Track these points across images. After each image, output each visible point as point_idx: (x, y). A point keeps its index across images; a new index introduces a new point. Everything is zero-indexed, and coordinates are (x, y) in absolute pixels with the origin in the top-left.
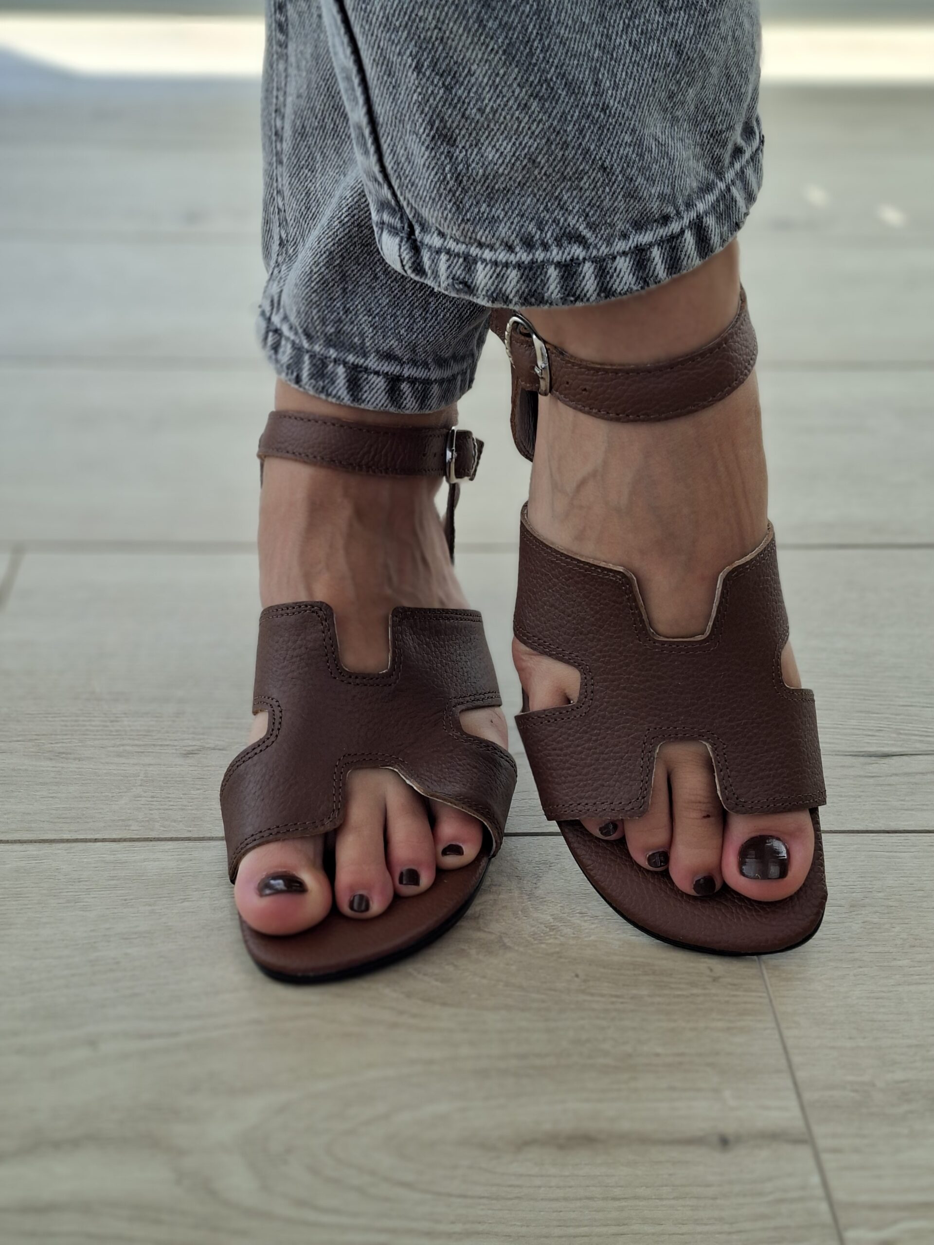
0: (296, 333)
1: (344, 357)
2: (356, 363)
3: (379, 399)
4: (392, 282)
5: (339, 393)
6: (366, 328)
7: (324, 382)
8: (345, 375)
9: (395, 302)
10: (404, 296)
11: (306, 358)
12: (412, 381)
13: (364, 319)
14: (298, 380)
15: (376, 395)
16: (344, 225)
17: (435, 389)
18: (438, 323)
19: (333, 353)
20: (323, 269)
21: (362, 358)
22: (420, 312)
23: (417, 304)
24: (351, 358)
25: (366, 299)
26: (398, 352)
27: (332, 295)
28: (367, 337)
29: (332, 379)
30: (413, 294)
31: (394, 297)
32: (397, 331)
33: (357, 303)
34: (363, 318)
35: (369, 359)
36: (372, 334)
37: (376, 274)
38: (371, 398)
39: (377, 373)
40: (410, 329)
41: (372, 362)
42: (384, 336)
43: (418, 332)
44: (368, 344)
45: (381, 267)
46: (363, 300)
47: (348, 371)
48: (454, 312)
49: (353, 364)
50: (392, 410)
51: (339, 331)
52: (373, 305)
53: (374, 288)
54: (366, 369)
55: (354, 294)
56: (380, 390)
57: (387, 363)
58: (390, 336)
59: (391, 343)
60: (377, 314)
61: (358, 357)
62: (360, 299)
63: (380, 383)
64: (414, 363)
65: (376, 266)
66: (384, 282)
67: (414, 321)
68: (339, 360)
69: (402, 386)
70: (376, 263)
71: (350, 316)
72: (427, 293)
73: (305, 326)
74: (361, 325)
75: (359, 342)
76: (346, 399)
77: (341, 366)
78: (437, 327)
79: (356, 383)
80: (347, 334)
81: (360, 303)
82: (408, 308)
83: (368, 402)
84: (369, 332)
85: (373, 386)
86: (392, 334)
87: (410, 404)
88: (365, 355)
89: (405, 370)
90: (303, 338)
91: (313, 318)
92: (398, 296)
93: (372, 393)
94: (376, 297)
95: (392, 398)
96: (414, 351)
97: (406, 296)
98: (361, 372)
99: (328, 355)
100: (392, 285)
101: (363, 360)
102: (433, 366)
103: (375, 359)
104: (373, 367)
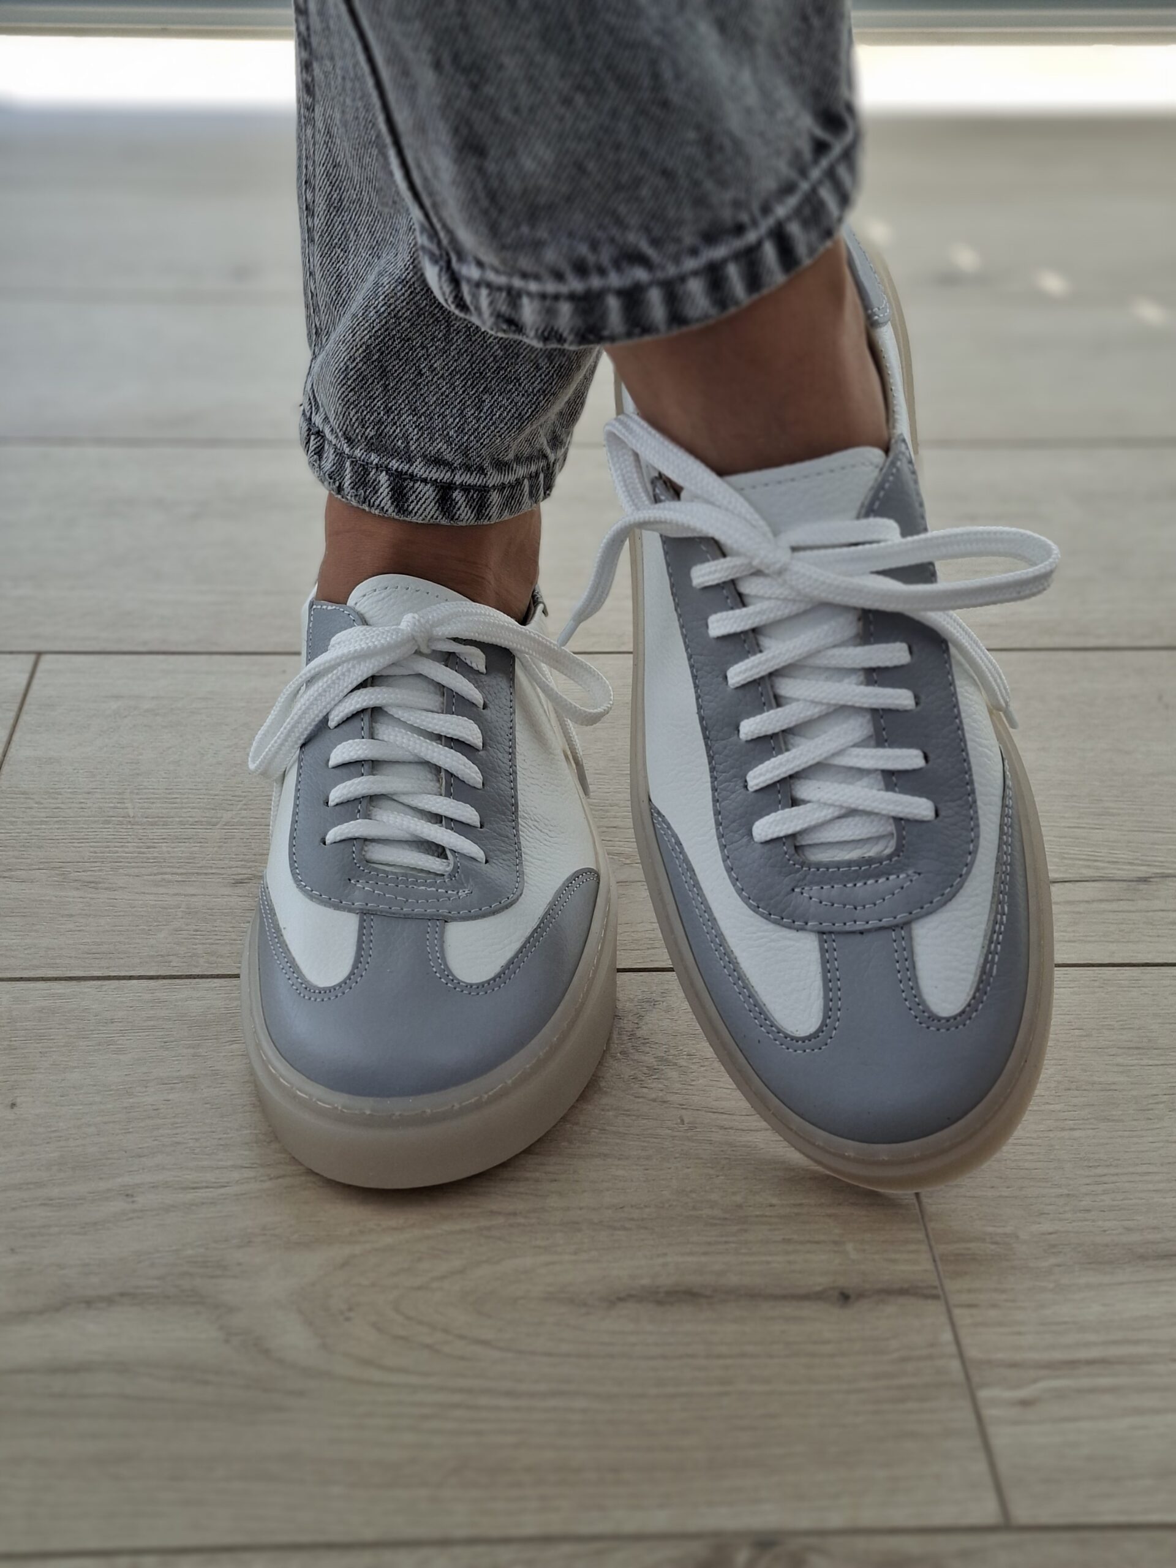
0: (337, 437)
1: (386, 463)
3: (427, 511)
4: (438, 379)
5: (382, 505)
6: (411, 429)
7: (365, 492)
9: (443, 400)
11: (348, 464)
12: (466, 488)
14: (340, 490)
15: (424, 506)
17: (495, 497)
18: (493, 424)
21: (407, 463)
22: (472, 411)
23: (469, 403)
24: (394, 464)
25: (411, 397)
26: (448, 457)
27: (371, 394)
29: (374, 488)
30: (464, 392)
31: (442, 395)
32: (446, 432)
33: (400, 402)
34: (407, 419)
35: (414, 465)
36: (418, 436)
37: (421, 370)
38: (418, 509)
39: (425, 481)
40: (461, 430)
41: (418, 468)
42: (431, 438)
43: (470, 433)
44: (414, 447)
45: (426, 363)
46: (407, 398)
48: (513, 411)
49: (396, 471)
50: (444, 522)
51: (381, 434)
52: (418, 404)
53: (420, 384)
54: (413, 477)
55: (397, 391)
56: (429, 500)
57: (435, 469)
58: (437, 438)
59: (439, 447)
60: (422, 414)
61: (402, 462)
62: (404, 397)
63: (428, 492)
64: (468, 468)
66: (430, 379)
67: (465, 421)
68: (381, 467)
69: (454, 495)
71: (392, 417)
72: (481, 390)
73: (344, 429)
74: (404, 426)
75: (403, 446)
76: (390, 511)
78: (492, 428)
79: (401, 492)
80: (390, 436)
81: (403, 401)
82: (458, 407)
83: (416, 513)
84: (414, 434)
85: (420, 496)
86: (440, 435)
87: (465, 514)
88: (410, 461)
89: (457, 477)
90: (344, 442)
91: (351, 419)
93: (420, 504)
94: (422, 395)
95: (443, 508)
96: (466, 454)
98: (405, 479)
99: (369, 461)
101: (408, 465)
102: (490, 470)
103: (422, 464)
104: (421, 473)
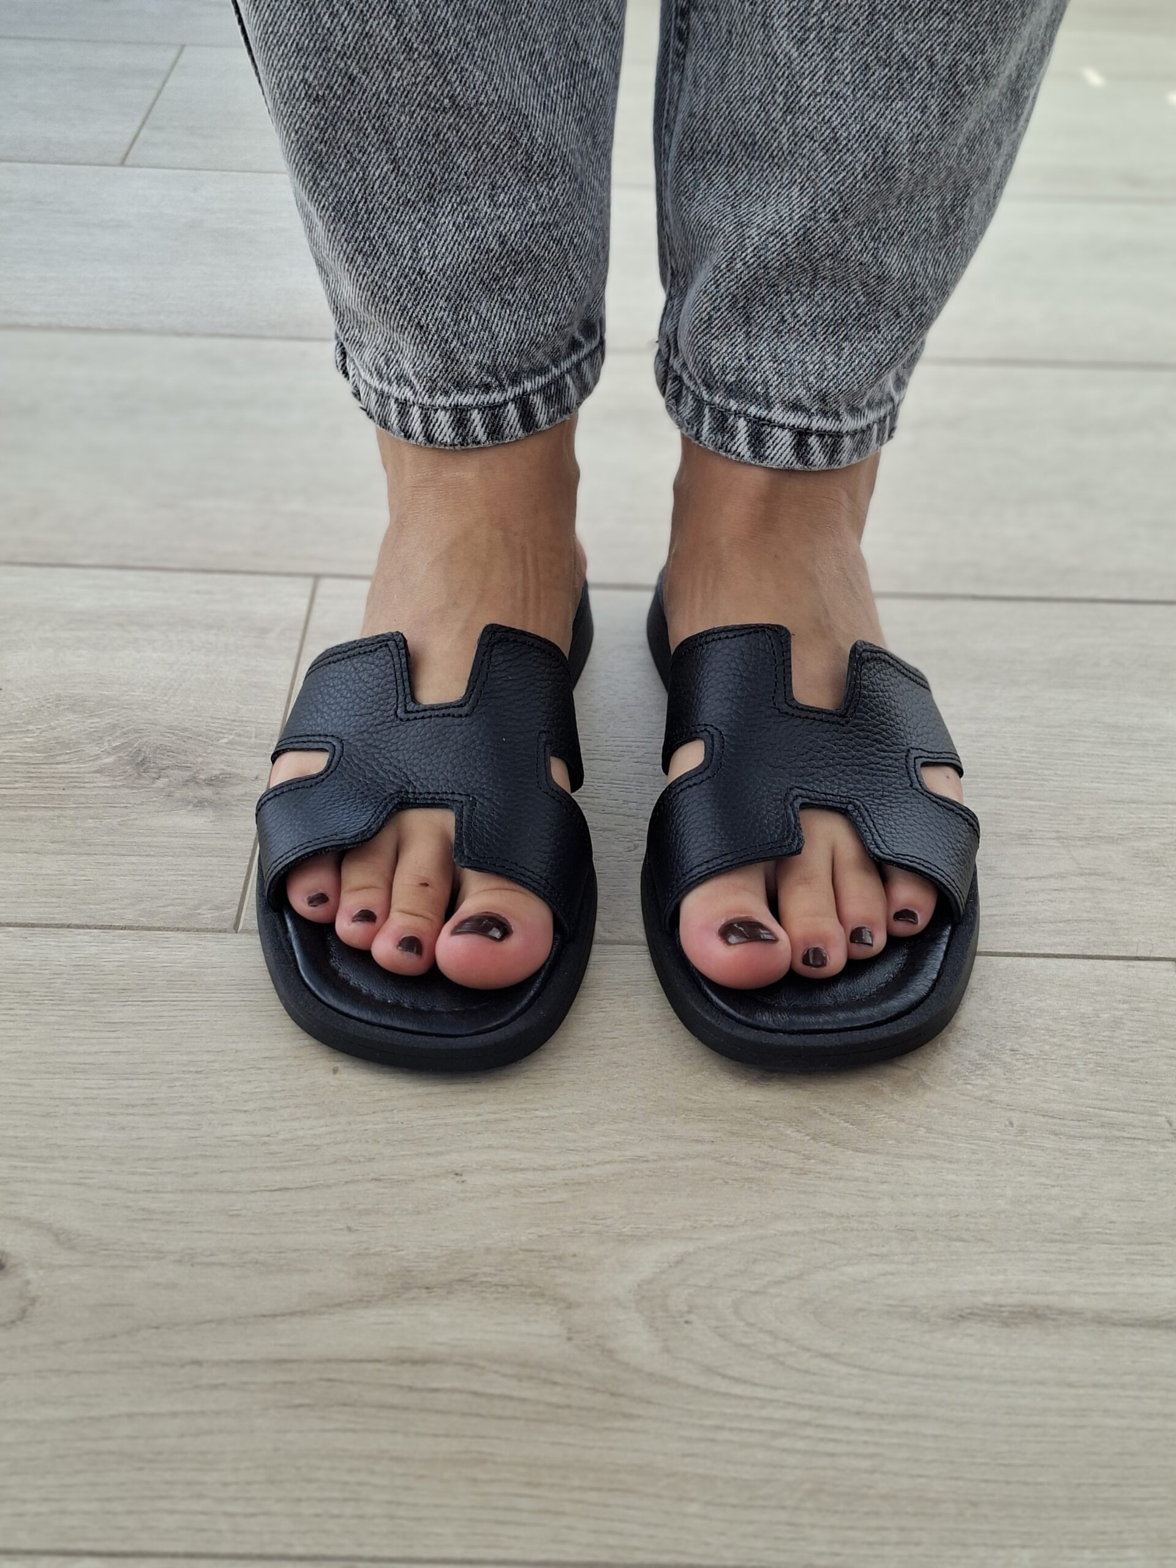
0: (696, 383)
1: (744, 409)
2: (758, 415)
3: (783, 456)
4: (801, 326)
5: (739, 451)
6: (771, 376)
7: (723, 437)
8: (746, 428)
9: (803, 347)
10: (814, 341)
11: (707, 410)
12: (821, 434)
13: (767, 367)
14: (698, 435)
15: (780, 451)
16: (748, 267)
17: (847, 442)
18: (852, 370)
19: (733, 405)
20: (725, 314)
21: (766, 409)
22: (832, 359)
23: (828, 350)
24: (753, 410)
25: (771, 345)
26: (806, 403)
27: (733, 340)
28: (771, 385)
29: (732, 434)
30: (824, 339)
31: (803, 342)
32: (805, 379)
33: (760, 349)
34: (767, 365)
35: (773, 411)
36: (777, 383)
37: (783, 317)
38: (775, 455)
39: (782, 427)
40: (820, 376)
41: (778, 414)
42: (790, 384)
43: (829, 379)
44: (772, 394)
45: (789, 309)
46: (768, 345)
47: (750, 425)
48: (872, 358)
49: (754, 416)
50: (798, 466)
51: (741, 380)
52: (779, 350)
53: (781, 331)
54: (770, 423)
55: (759, 338)
56: (786, 446)
57: (793, 414)
59: (798, 393)
60: (783, 361)
61: (760, 408)
62: (765, 344)
63: (785, 438)
64: (824, 414)
65: (783, 308)
66: (792, 325)
67: (825, 368)
68: (740, 413)
69: (810, 441)
70: (783, 305)
71: (752, 363)
72: (841, 337)
73: (703, 376)
74: (764, 372)
75: (762, 392)
76: (745, 458)
77: (742, 419)
78: (852, 374)
79: (758, 438)
80: (749, 383)
81: (765, 348)
82: (818, 354)
83: (772, 459)
84: (774, 380)
85: (777, 441)
86: (799, 382)
87: (818, 458)
88: (769, 406)
89: (814, 422)
90: (703, 388)
91: (711, 367)
92: (807, 340)
93: (776, 449)
94: (782, 342)
95: (798, 454)
96: (823, 400)
97: (817, 340)
98: (764, 425)
99: (728, 407)
100: (801, 329)
101: (766, 412)
102: (846, 417)
103: (780, 410)
104: (778, 419)
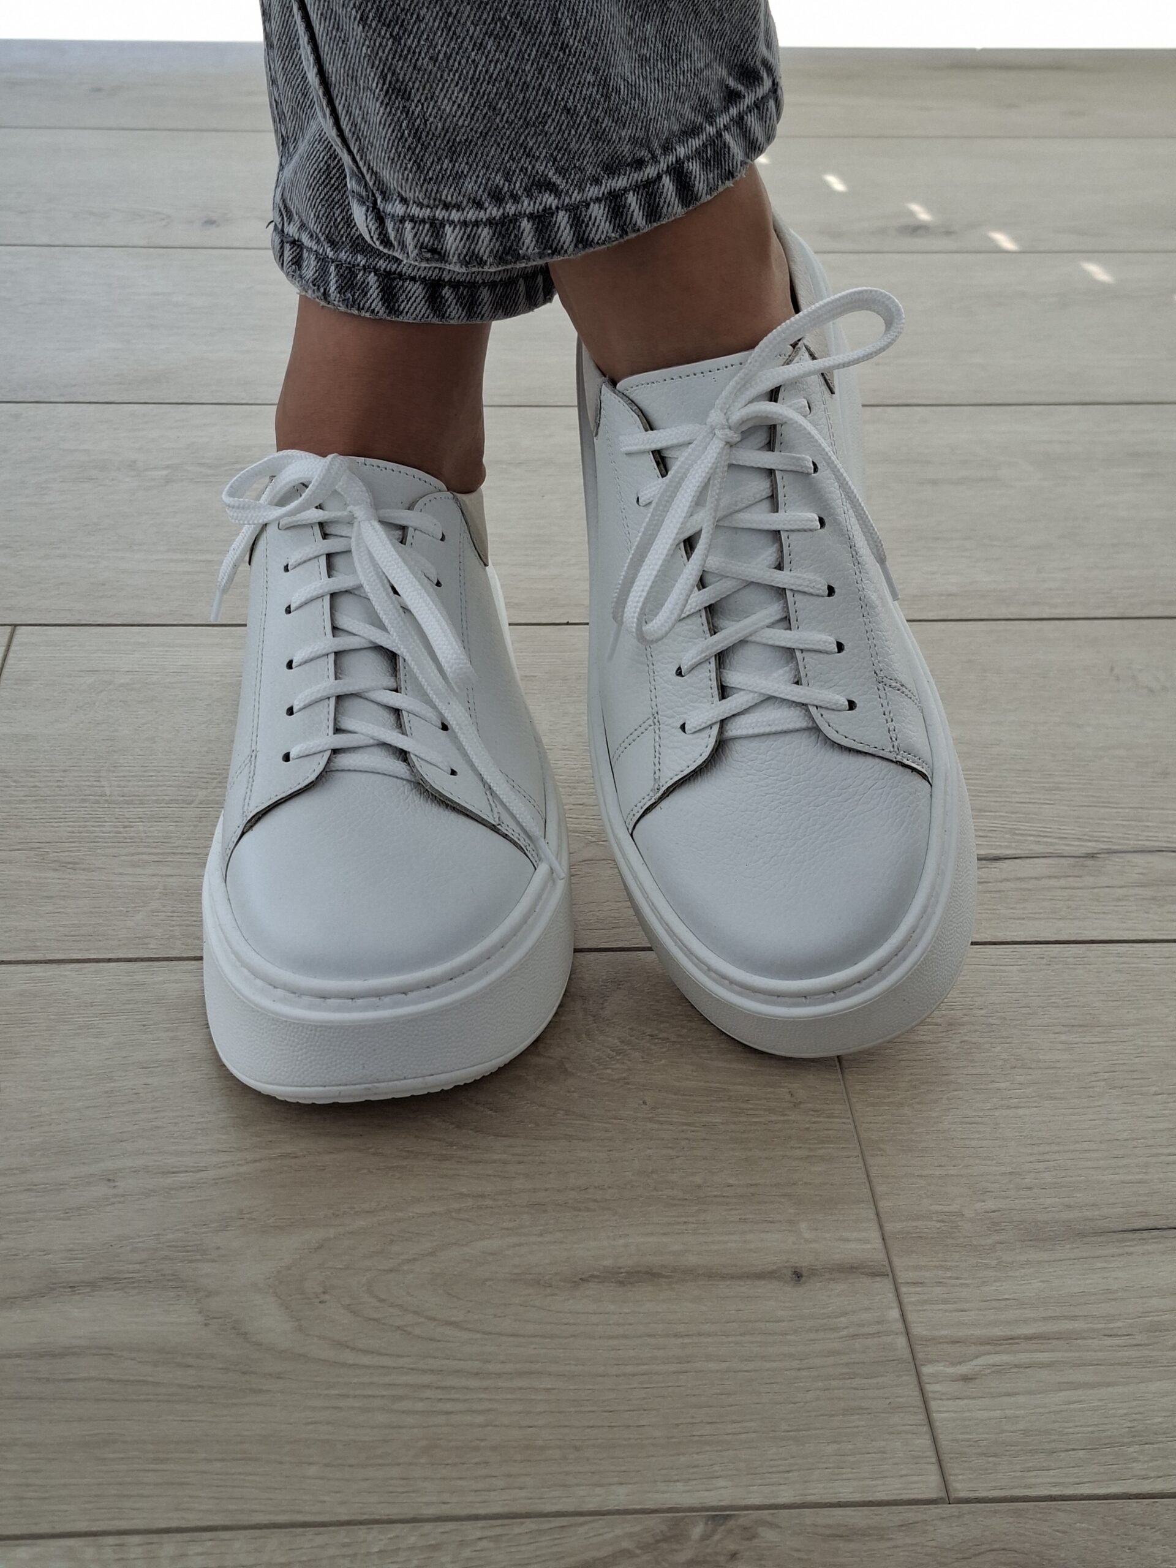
2: (388, 269)
3: (418, 309)
5: (373, 306)
7: (354, 294)
14: (326, 295)
29: (363, 290)
38: (409, 309)
39: (413, 279)
47: (381, 279)
54: (400, 276)
56: (419, 299)
63: (418, 291)
68: (369, 267)
73: (327, 232)
76: (380, 314)
79: (391, 292)
83: (407, 313)
90: (326, 246)
93: (410, 303)
95: (433, 307)
98: (394, 279)
